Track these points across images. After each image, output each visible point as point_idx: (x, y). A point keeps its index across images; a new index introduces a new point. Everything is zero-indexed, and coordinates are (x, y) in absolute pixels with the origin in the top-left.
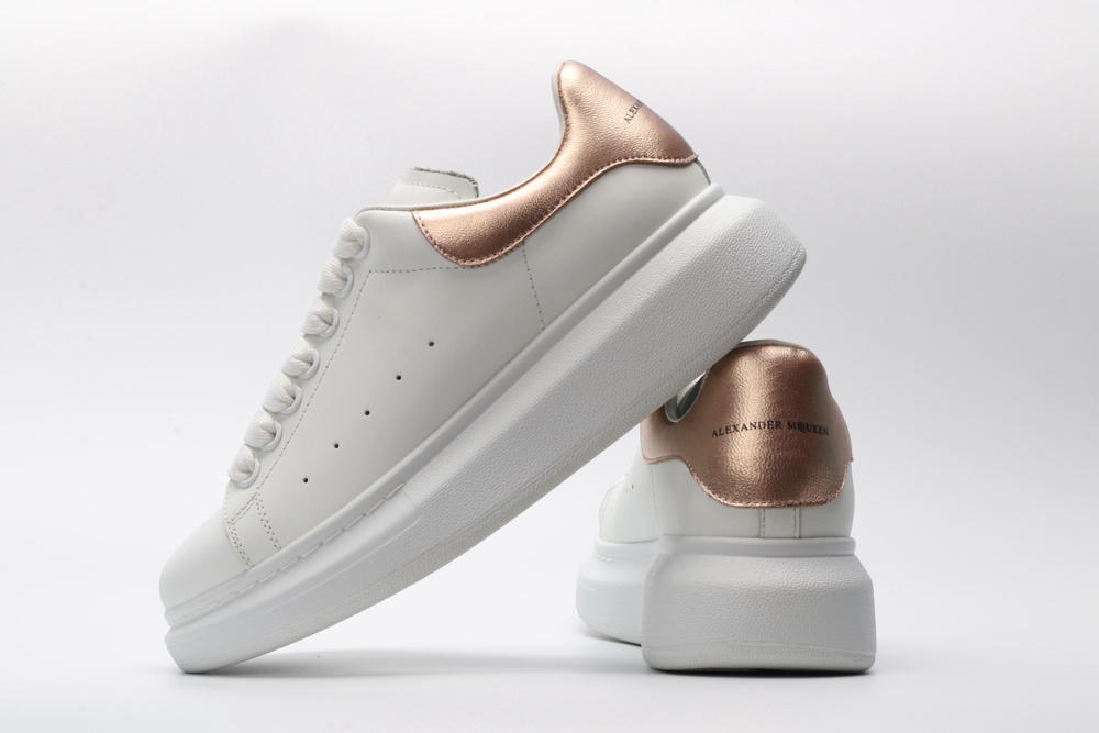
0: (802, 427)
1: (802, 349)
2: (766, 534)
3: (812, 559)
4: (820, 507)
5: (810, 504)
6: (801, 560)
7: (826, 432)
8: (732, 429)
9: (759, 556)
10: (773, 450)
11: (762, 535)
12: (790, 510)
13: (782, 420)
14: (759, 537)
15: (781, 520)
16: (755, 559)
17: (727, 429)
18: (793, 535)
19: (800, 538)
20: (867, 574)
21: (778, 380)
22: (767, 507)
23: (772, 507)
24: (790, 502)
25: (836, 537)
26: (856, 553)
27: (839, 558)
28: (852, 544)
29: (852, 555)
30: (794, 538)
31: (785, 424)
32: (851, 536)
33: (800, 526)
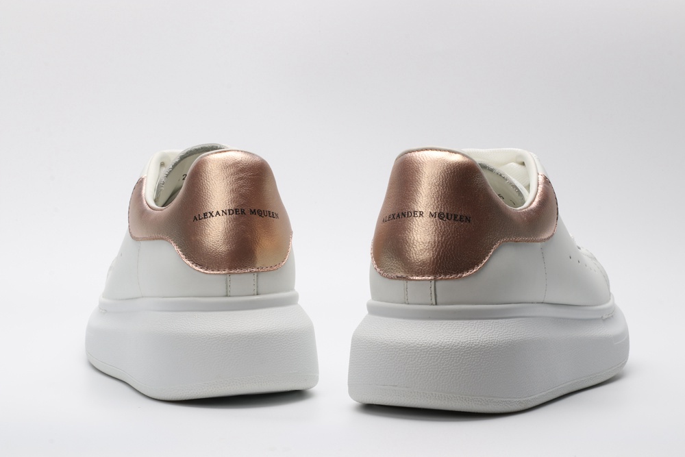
18: (430, 303)
19: (437, 304)
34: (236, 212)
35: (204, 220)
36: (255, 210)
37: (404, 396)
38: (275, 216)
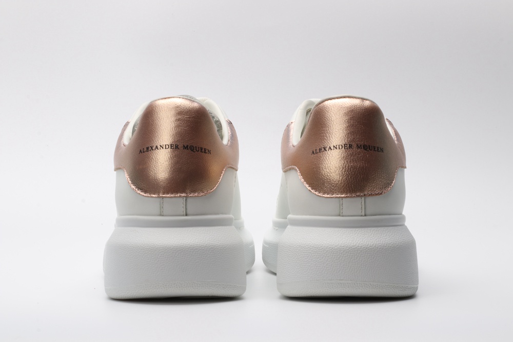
0: (365, 147)
1: (366, 100)
2: (344, 214)
3: (373, 228)
4: (378, 196)
5: (371, 195)
6: (366, 229)
7: (382, 150)
8: (323, 150)
9: (340, 227)
10: (347, 162)
11: (341, 214)
12: (359, 199)
13: (353, 144)
14: (339, 215)
15: (354, 205)
16: (337, 229)
17: (320, 150)
18: (361, 214)
19: (365, 215)
20: (413, 237)
21: (351, 119)
22: (344, 197)
23: (347, 197)
24: (358, 194)
25: (390, 215)
26: (406, 224)
27: (391, 228)
28: (403, 218)
29: (403, 225)
30: (362, 216)
31: (355, 146)
32: (403, 213)
33: (365, 208)
34: (171, 146)
35: (146, 153)
36: (187, 146)
37: (348, 287)
38: (207, 151)
